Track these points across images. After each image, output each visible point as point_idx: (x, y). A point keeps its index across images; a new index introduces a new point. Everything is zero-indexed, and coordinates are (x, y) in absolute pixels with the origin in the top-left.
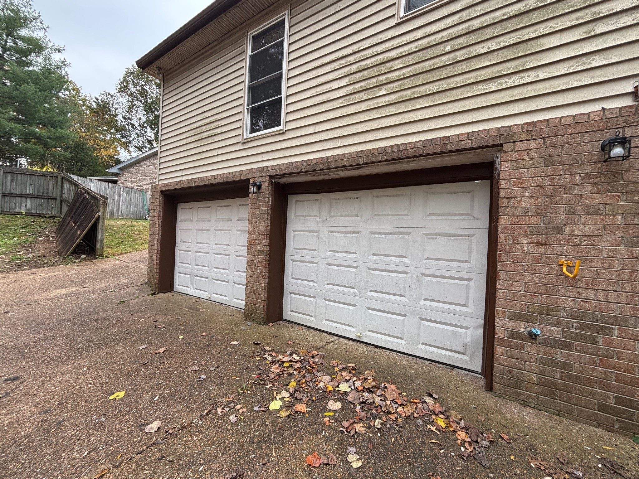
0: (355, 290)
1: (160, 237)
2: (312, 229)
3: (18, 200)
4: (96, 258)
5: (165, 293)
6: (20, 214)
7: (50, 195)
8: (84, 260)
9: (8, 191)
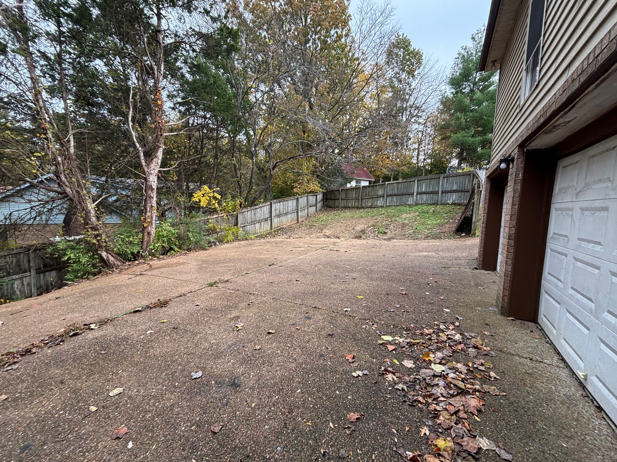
0: (593, 305)
1: (485, 219)
2: (567, 206)
3: (449, 194)
4: (470, 237)
5: (486, 270)
6: (448, 204)
7: (466, 189)
8: (462, 237)
9: (445, 189)
